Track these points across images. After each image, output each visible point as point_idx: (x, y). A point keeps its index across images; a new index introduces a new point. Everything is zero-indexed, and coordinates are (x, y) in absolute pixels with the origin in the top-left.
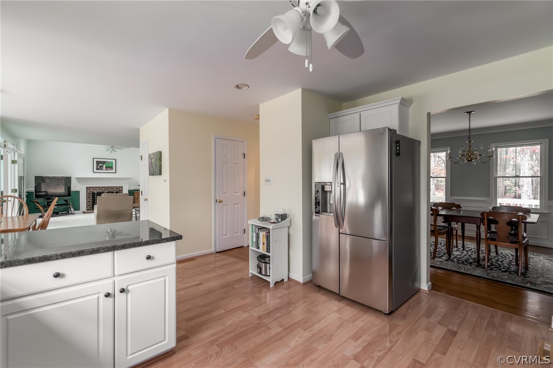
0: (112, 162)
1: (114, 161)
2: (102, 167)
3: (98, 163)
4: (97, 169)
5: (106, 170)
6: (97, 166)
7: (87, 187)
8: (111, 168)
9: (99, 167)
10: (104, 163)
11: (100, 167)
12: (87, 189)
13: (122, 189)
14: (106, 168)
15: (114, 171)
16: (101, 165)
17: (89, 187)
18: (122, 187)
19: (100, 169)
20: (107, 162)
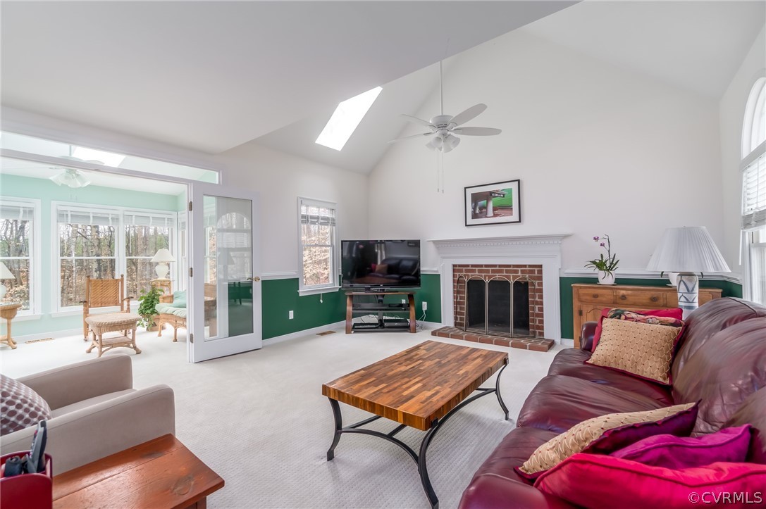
0: (510, 190)
1: (514, 186)
2: (486, 207)
3: (476, 198)
4: (475, 216)
5: (495, 215)
6: (474, 209)
7: (454, 266)
8: (508, 208)
9: (477, 212)
10: (489, 195)
11: (481, 209)
12: (454, 271)
13: (540, 272)
14: (495, 209)
15: (515, 217)
16: (483, 202)
17: (460, 266)
18: (541, 266)
19: (480, 215)
20: (496, 192)
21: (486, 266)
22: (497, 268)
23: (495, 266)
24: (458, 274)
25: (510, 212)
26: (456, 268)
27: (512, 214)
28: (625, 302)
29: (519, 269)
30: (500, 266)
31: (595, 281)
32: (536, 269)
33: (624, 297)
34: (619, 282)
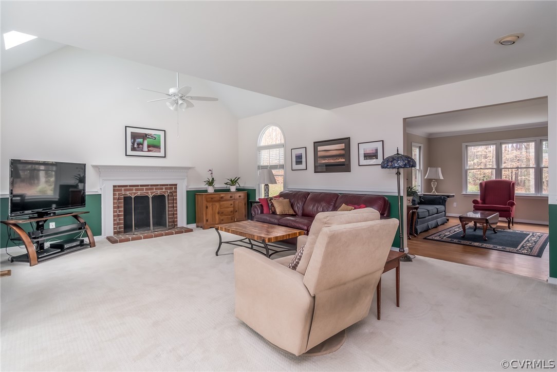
0: (159, 136)
1: (162, 134)
2: (142, 144)
3: (134, 136)
4: (133, 149)
5: (149, 151)
6: (133, 144)
7: (114, 186)
8: (158, 147)
9: (136, 146)
10: (145, 136)
11: (138, 144)
12: (114, 190)
13: (176, 188)
14: (149, 146)
15: (162, 154)
16: (140, 140)
17: (119, 186)
18: (176, 185)
19: (137, 149)
20: (150, 135)
21: (141, 186)
22: (150, 187)
23: (148, 185)
24: (117, 193)
25: (159, 150)
26: (116, 188)
27: (160, 152)
28: (223, 199)
29: (164, 187)
30: (151, 185)
31: (206, 191)
32: (173, 187)
33: (222, 198)
34: (216, 191)
